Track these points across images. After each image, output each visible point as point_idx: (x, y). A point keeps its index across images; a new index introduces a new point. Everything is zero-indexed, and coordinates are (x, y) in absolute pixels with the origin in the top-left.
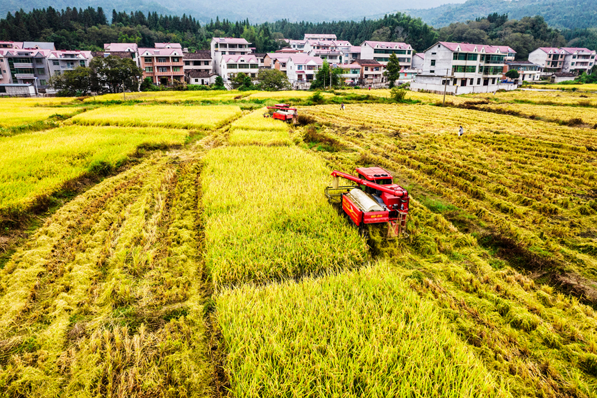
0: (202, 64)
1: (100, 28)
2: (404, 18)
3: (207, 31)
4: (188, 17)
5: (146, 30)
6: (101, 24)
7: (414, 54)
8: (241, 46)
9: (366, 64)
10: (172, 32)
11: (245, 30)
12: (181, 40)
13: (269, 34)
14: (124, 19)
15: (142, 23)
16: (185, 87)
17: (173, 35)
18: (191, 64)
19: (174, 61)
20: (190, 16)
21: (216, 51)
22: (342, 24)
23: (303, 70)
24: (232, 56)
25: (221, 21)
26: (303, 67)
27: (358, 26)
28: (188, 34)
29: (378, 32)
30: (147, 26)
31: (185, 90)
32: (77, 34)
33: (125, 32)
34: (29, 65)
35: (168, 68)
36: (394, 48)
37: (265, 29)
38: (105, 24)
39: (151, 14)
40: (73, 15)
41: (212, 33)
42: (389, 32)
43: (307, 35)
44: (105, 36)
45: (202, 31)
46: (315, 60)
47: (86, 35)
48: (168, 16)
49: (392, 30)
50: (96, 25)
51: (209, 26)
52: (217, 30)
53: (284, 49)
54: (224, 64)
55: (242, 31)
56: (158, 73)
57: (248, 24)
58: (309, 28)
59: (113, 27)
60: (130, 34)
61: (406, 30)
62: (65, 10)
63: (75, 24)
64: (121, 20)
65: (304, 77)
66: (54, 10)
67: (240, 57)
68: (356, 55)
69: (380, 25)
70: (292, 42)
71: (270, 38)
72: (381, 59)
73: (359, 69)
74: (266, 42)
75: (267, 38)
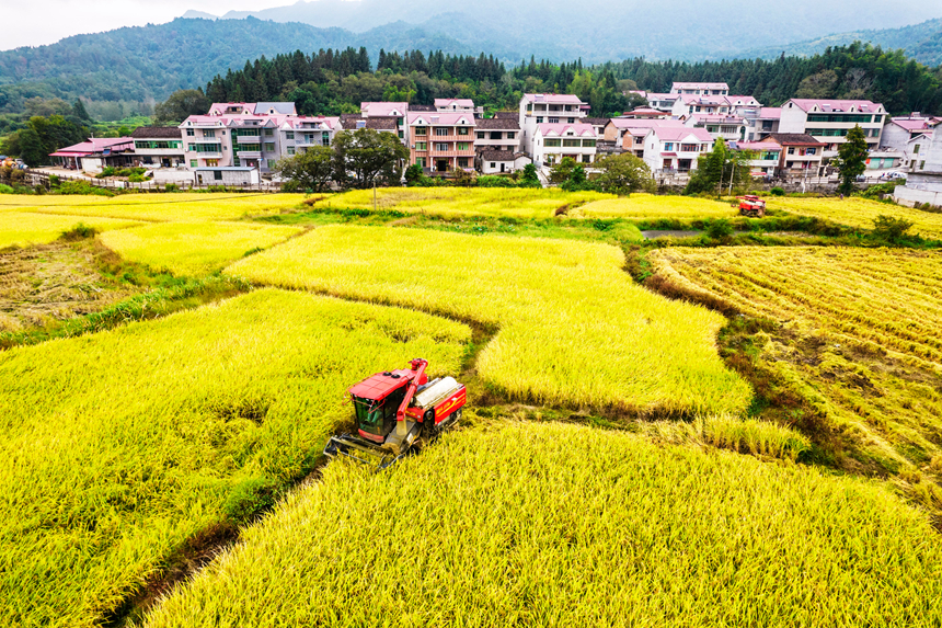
0: (505, 137)
1: (359, 78)
2: (867, 52)
3: (515, 80)
4: (488, 58)
5: (424, 78)
6: (363, 71)
7: (887, 121)
8: (569, 108)
9: (790, 141)
10: (462, 81)
11: (577, 77)
12: (474, 93)
13: (614, 84)
14: (394, 62)
15: (420, 68)
16: (473, 181)
17: (463, 86)
18: (487, 136)
19: (460, 133)
20: (491, 56)
21: (527, 116)
22: (739, 64)
23: (674, 150)
24: (554, 125)
25: (538, 62)
26: (675, 146)
27: (769, 68)
28: (485, 84)
29: (812, 80)
30: (426, 71)
31: (473, 186)
32: (328, 88)
33: (394, 83)
34: (255, 139)
35: (451, 143)
36: (849, 112)
37: (608, 75)
38: (368, 70)
39: (434, 54)
40: (327, 60)
41: (522, 82)
42: (834, 80)
43: (676, 85)
44: (366, 90)
45: (508, 79)
46: (697, 135)
47: (340, 89)
48: (459, 57)
49: (841, 75)
50: (355, 74)
51: (518, 70)
52: (531, 78)
53: (638, 110)
54: (539, 137)
55: (570, 79)
56: (434, 152)
57: (580, 68)
58: (680, 72)
59: (377, 76)
60: (401, 85)
61: (870, 75)
62: (317, 53)
63: (327, 73)
64: (390, 65)
65: (675, 164)
66: (302, 55)
67: (566, 127)
68: (770, 124)
69: (816, 66)
70: (652, 97)
71: (615, 91)
72: (819, 132)
73: (778, 151)
74: (607, 98)
75: (609, 91)
